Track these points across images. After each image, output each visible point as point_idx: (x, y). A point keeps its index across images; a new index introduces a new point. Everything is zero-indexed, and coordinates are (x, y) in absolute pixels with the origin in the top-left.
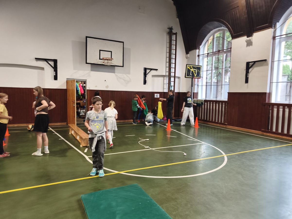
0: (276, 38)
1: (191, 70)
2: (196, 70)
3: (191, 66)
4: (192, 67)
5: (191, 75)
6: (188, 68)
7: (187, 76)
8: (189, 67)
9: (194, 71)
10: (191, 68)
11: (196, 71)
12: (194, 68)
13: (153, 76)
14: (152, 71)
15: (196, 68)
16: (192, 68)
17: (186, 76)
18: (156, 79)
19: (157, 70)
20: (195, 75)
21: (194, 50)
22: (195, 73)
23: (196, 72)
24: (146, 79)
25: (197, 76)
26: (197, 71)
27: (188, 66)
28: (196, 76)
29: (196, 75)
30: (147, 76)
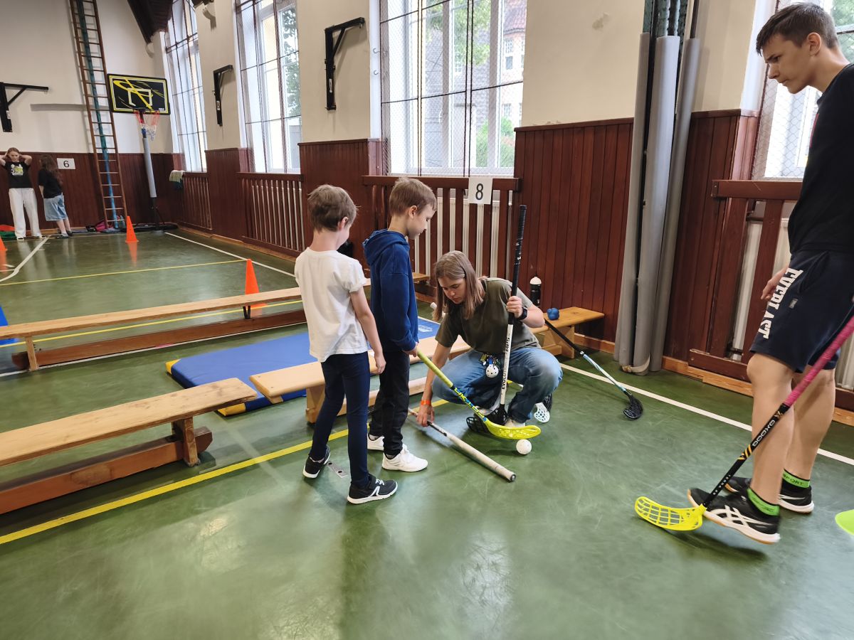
0: (243, 8)
1: (130, 90)
2: (149, 91)
3: (124, 78)
4: (129, 83)
5: (131, 103)
6: (114, 84)
7: (117, 107)
8: (118, 83)
9: (140, 95)
10: (128, 86)
11: (147, 93)
12: (136, 84)
13: (36, 107)
14: (25, 92)
15: (145, 84)
16: (131, 85)
17: (115, 108)
18: (52, 114)
19: (47, 88)
20: (149, 105)
21: (157, 33)
22: (147, 99)
23: (150, 96)
24: (9, 115)
25: (155, 107)
26: (152, 92)
27: (113, 80)
28: (150, 108)
29: (151, 104)
30: (10, 107)
